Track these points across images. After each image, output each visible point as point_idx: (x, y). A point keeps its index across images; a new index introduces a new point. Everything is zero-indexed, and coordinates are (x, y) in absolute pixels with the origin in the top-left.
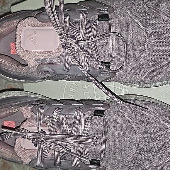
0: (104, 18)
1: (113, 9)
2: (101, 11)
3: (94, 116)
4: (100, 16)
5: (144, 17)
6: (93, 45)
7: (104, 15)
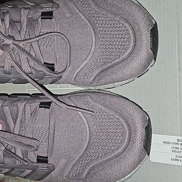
0: (48, 15)
1: (58, 5)
2: (45, 8)
3: (39, 107)
4: (43, 14)
5: (91, 14)
6: (35, 45)
7: (48, 12)
